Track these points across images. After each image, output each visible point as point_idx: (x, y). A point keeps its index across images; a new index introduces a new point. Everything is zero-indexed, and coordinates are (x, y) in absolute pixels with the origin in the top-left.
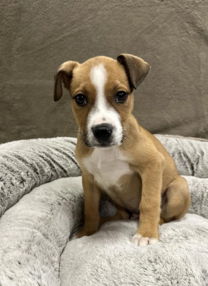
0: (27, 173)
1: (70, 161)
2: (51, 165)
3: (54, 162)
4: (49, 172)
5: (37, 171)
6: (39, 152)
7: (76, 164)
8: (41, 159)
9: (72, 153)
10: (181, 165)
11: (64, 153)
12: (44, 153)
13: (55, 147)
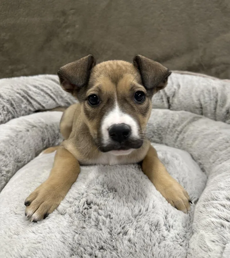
0: (3, 107)
1: (48, 98)
2: (28, 100)
3: (32, 98)
4: (26, 107)
5: (14, 107)
6: (18, 89)
7: (54, 100)
8: (18, 95)
9: (51, 90)
10: (157, 99)
11: (42, 90)
12: (21, 90)
13: (34, 84)
